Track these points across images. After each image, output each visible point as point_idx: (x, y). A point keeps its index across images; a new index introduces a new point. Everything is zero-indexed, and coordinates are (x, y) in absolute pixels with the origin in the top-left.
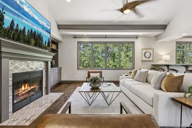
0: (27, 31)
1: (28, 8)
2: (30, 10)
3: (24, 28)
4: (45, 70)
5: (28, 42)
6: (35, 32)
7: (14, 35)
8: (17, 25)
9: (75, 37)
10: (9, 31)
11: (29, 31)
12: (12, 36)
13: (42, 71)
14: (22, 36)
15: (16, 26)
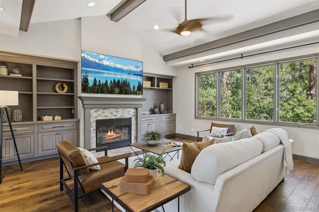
0: (109, 83)
1: (108, 60)
2: (110, 62)
3: (107, 81)
4: (134, 118)
5: (112, 92)
6: (119, 80)
7: (97, 90)
8: (100, 81)
9: (192, 66)
10: (93, 88)
11: (111, 82)
12: (96, 91)
13: (131, 118)
14: (105, 89)
15: (98, 82)
